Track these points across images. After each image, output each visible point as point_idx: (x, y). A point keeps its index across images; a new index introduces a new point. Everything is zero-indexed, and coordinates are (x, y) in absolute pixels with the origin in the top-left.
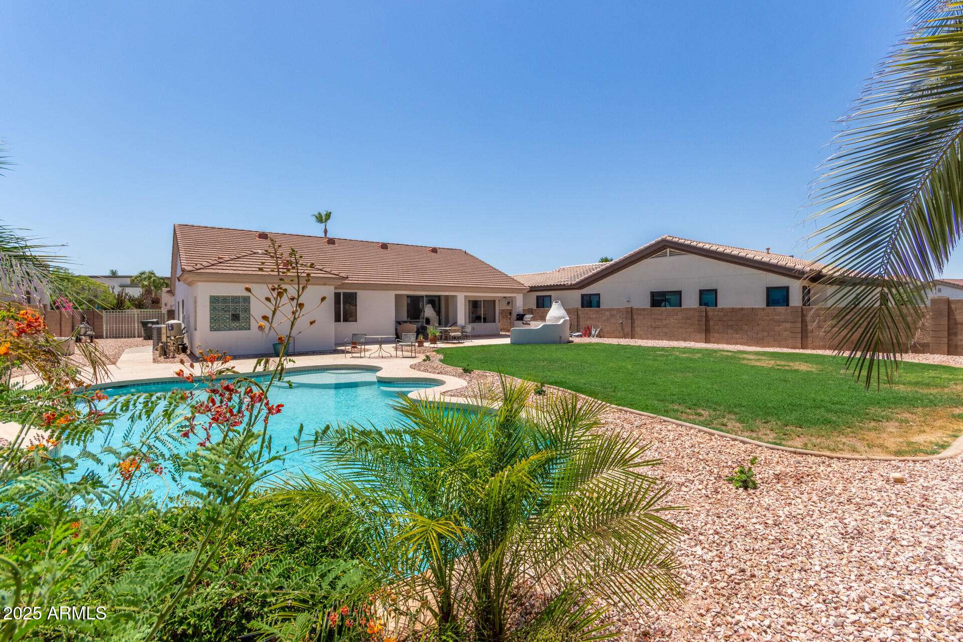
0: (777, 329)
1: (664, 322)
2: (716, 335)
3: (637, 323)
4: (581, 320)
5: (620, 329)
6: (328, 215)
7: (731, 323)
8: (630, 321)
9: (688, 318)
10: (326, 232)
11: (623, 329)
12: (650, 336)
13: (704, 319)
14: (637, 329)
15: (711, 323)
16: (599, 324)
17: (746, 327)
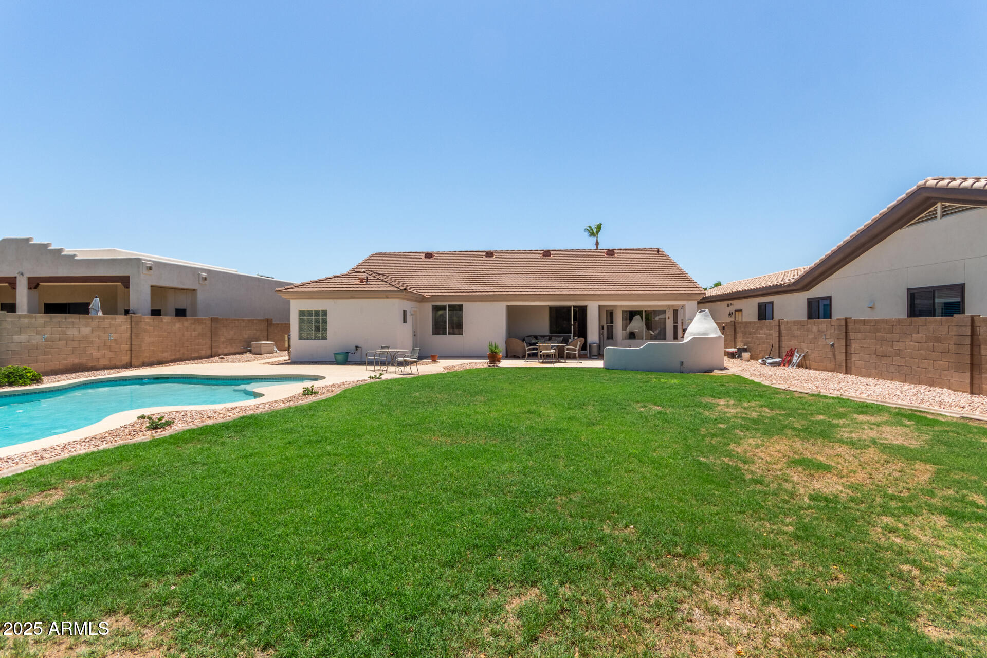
3: (854, 346)
4: (783, 338)
5: (830, 355)
6: (599, 227)
8: (843, 343)
10: (597, 244)
11: (834, 355)
12: (873, 371)
14: (855, 358)
16: (804, 346)
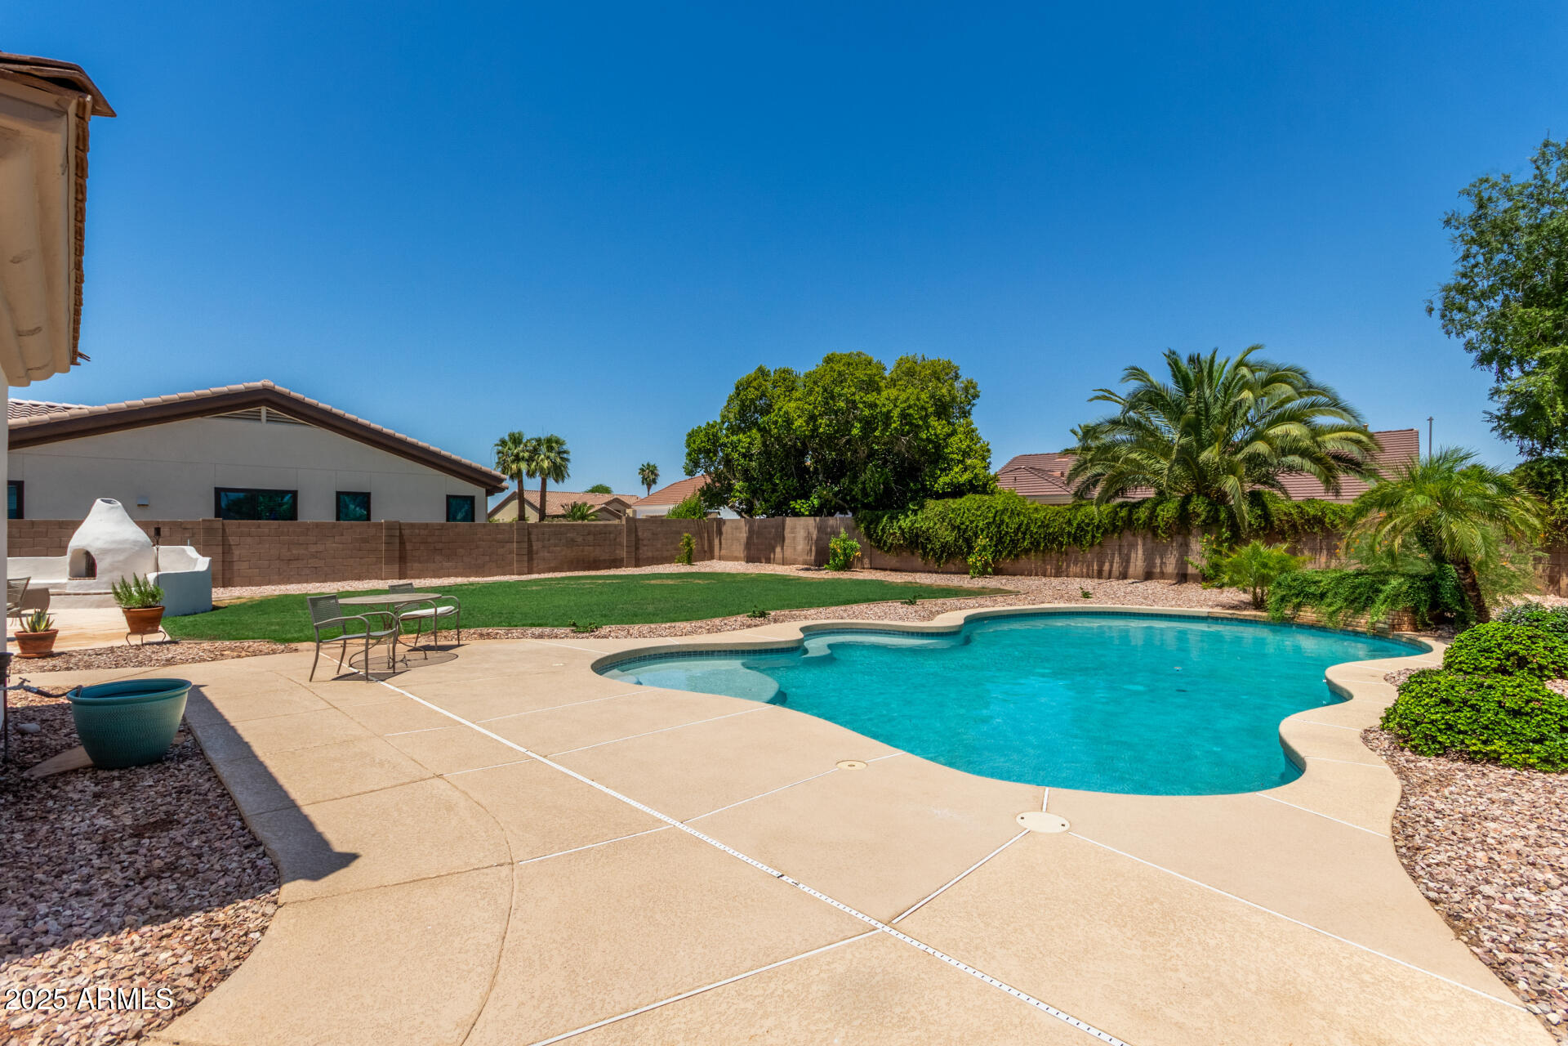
0: (501, 551)
1: (313, 549)
2: (416, 565)
3: (239, 552)
7: (440, 546)
8: (219, 549)
9: (365, 541)
13: (397, 540)
15: (409, 546)
17: (461, 551)
